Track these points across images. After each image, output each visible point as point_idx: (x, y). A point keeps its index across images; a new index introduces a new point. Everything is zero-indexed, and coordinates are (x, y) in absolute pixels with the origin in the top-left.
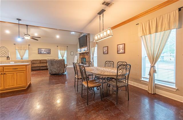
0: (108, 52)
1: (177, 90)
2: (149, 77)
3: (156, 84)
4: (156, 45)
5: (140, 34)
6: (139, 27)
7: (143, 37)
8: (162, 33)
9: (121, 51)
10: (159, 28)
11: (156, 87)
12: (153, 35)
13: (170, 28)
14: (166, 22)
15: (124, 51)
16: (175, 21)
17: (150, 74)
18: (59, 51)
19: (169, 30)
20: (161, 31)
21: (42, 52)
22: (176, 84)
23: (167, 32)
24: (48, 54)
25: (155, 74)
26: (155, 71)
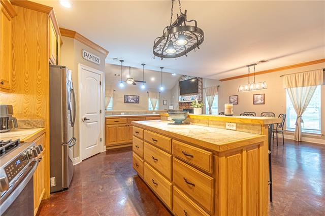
0: (238, 102)
1: (322, 135)
2: (295, 127)
3: (302, 133)
4: (302, 98)
5: (285, 86)
6: (284, 79)
7: (289, 89)
8: (309, 87)
9: (259, 101)
10: (306, 83)
11: (303, 135)
12: (299, 88)
13: (316, 84)
14: (312, 78)
15: (263, 101)
16: (320, 79)
17: (297, 124)
18: (149, 99)
19: (315, 86)
20: (308, 85)
21: (129, 101)
22: (322, 131)
23: (313, 87)
24: (136, 103)
25: (302, 123)
26: (302, 121)
